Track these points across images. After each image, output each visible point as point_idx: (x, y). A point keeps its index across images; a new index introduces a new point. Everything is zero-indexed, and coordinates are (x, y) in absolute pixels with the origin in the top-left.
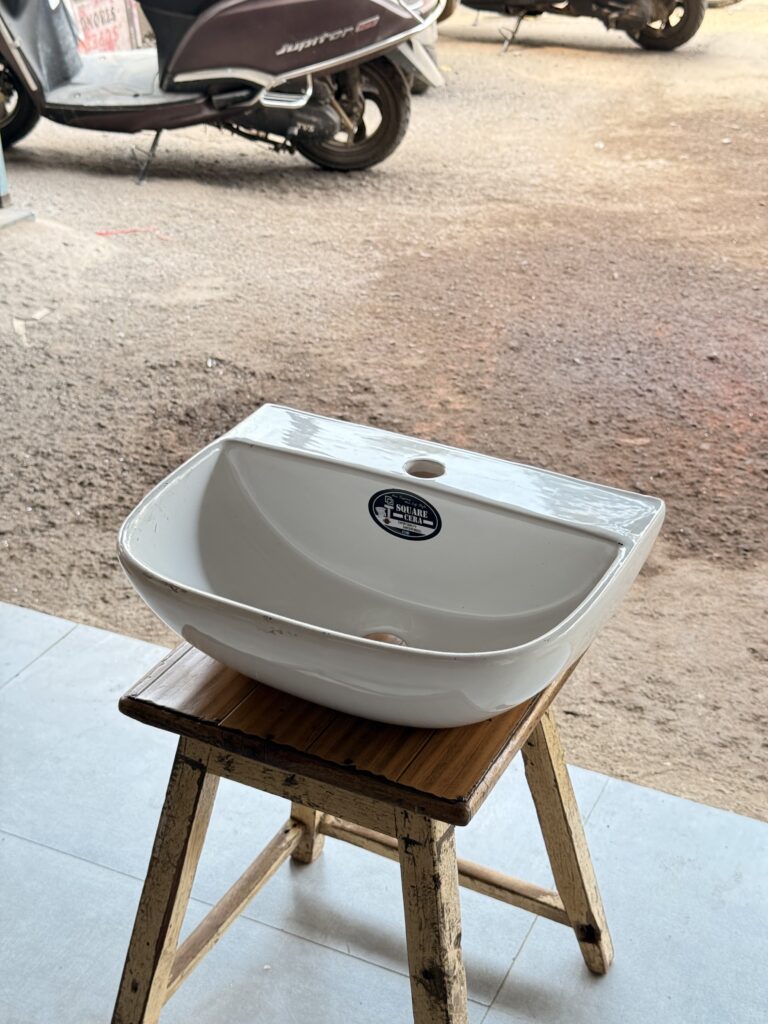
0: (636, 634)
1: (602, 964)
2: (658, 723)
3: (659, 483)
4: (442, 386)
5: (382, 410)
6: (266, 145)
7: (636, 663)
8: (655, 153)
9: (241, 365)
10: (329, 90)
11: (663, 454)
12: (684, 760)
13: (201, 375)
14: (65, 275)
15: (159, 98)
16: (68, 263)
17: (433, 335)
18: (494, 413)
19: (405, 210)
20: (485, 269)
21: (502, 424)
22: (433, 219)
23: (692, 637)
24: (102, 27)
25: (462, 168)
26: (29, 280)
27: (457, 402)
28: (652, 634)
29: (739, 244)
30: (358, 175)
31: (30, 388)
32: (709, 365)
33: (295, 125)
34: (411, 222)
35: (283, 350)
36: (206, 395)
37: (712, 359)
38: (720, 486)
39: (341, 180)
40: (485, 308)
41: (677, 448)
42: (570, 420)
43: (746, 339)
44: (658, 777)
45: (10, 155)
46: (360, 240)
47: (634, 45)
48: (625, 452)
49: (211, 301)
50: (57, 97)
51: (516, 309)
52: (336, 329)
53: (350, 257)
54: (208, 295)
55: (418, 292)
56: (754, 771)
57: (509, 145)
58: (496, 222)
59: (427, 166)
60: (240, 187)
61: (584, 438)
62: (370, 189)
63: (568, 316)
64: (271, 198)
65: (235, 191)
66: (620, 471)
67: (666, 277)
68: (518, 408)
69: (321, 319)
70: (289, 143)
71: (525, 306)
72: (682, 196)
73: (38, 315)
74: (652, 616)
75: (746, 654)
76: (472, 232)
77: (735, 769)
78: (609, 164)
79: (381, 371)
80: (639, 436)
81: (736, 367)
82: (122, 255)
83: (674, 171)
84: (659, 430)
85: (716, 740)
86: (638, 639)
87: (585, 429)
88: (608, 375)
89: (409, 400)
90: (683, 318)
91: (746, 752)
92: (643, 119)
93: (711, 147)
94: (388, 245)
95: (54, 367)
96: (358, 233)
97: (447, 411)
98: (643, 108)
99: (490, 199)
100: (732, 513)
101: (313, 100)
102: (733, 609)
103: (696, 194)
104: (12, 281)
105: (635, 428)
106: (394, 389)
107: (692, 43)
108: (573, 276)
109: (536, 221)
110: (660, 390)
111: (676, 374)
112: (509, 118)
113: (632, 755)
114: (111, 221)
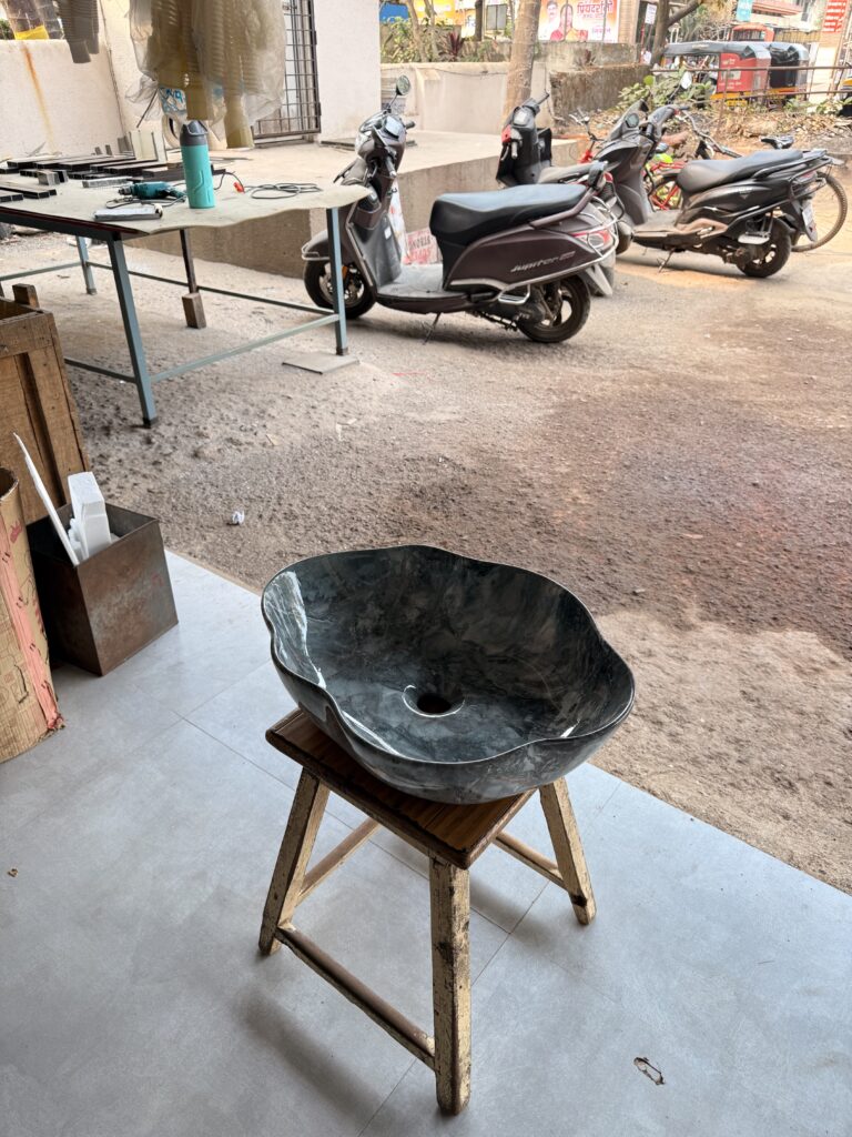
0: (668, 670)
1: (587, 919)
2: (671, 735)
3: (703, 567)
4: (576, 487)
5: (536, 500)
6: (500, 325)
7: (664, 691)
8: (742, 344)
9: (458, 463)
10: (541, 294)
11: (710, 547)
12: (682, 764)
13: (434, 467)
14: (370, 399)
15: (442, 294)
16: (373, 391)
17: (577, 453)
18: (605, 509)
19: (578, 371)
20: (620, 413)
21: (609, 516)
22: (593, 377)
23: (704, 678)
24: (421, 248)
25: (619, 346)
26: (350, 401)
27: (584, 499)
28: (678, 672)
29: (787, 408)
30: (553, 346)
31: (337, 466)
32: (752, 489)
33: (517, 314)
34: (579, 378)
35: (484, 455)
36: (435, 480)
37: (754, 485)
38: (744, 573)
39: (543, 348)
40: (614, 438)
41: (720, 544)
42: (654, 518)
43: (780, 473)
44: (662, 776)
45: (351, 322)
46: (546, 387)
47: (741, 273)
48: (686, 543)
49: (449, 420)
50: (385, 290)
51: (634, 440)
52: (519, 444)
53: (538, 398)
54: (448, 417)
55: (574, 425)
56: (727, 779)
57: (651, 332)
58: (633, 382)
59: (596, 342)
60: (482, 350)
61: (660, 531)
62: (559, 355)
63: (666, 447)
64: (499, 358)
65: (478, 352)
66: (679, 556)
67: (734, 426)
68: (622, 507)
69: (512, 437)
70: (514, 324)
71: (639, 439)
72: (755, 373)
73: (350, 422)
74: (680, 659)
75: (738, 695)
76: (616, 386)
77: (716, 776)
78: (711, 349)
79: (541, 474)
80: (697, 533)
81: (769, 492)
82: (405, 388)
83: (753, 356)
84: (710, 530)
85: (707, 753)
86: (668, 674)
87: (662, 524)
88: (684, 490)
89: (554, 495)
90: (740, 455)
91: (725, 765)
92: (738, 321)
93: (779, 342)
94: (562, 392)
95: (352, 455)
96: (546, 383)
97: (576, 504)
98: (740, 314)
99: (632, 366)
100: (749, 593)
101: (528, 300)
102: (736, 662)
103: (762, 373)
104: (341, 400)
105: (695, 527)
106: (546, 487)
107: (779, 274)
108: (674, 421)
109: (657, 382)
110: (716, 502)
111: (728, 492)
112: (655, 314)
113: (648, 756)
114: (404, 367)
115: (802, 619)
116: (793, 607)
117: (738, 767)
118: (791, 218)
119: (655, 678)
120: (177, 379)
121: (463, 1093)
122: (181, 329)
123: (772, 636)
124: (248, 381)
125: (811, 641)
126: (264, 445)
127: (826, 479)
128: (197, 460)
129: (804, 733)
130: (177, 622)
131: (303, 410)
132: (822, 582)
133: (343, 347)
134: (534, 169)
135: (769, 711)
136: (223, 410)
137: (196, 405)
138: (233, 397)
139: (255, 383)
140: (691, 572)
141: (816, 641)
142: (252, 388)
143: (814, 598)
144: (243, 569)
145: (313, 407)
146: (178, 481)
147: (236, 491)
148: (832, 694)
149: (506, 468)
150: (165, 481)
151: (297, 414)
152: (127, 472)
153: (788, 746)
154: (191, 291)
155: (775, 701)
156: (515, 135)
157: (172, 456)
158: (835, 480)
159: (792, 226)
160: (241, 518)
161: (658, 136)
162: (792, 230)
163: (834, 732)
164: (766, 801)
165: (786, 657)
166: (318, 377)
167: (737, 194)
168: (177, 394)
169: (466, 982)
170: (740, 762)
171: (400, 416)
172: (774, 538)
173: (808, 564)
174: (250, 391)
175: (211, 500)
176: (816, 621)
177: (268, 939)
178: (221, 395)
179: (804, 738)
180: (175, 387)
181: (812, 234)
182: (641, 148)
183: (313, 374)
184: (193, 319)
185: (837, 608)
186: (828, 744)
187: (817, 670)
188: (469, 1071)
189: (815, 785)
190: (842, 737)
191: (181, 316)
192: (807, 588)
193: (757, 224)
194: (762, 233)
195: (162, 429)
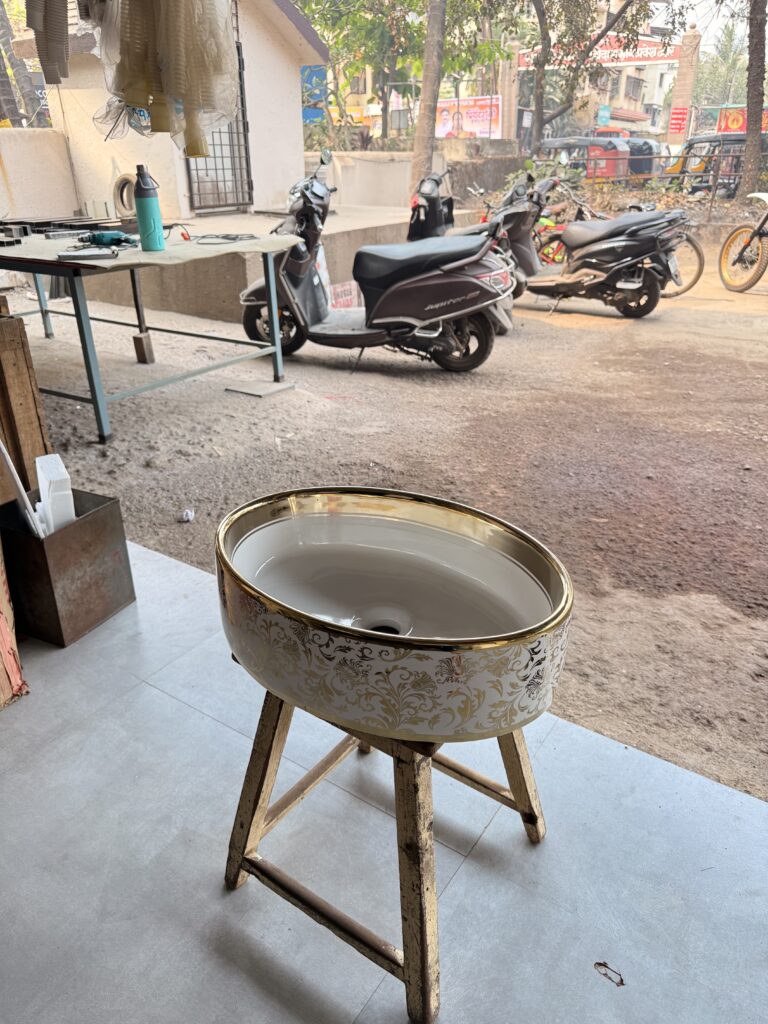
0: (589, 630)
1: (538, 838)
2: (597, 685)
3: (611, 545)
4: (494, 483)
5: (458, 494)
6: (417, 357)
7: (587, 648)
8: (626, 368)
9: (387, 466)
10: (451, 329)
11: (615, 528)
12: (610, 709)
13: (366, 470)
14: (305, 417)
15: (365, 331)
16: (308, 411)
17: (492, 456)
18: (520, 500)
19: (486, 392)
20: (526, 424)
21: (524, 506)
22: (501, 397)
23: (622, 636)
24: (344, 298)
25: (520, 373)
26: (287, 418)
27: (501, 493)
28: (598, 632)
29: (670, 417)
30: (463, 373)
31: (278, 472)
32: (647, 481)
33: (431, 346)
34: (488, 398)
35: (411, 460)
37: (649, 478)
38: (648, 549)
39: (455, 376)
40: (523, 444)
41: (624, 526)
42: (563, 506)
43: (670, 468)
44: (593, 719)
45: (286, 358)
46: (460, 406)
47: (620, 314)
48: (594, 526)
49: (377, 433)
50: (315, 329)
51: (540, 445)
52: (440, 450)
53: (454, 415)
54: (376, 430)
55: (487, 434)
56: (652, 720)
57: (547, 361)
58: (535, 400)
59: (501, 371)
60: (402, 377)
61: (570, 516)
62: (469, 381)
63: (568, 450)
64: (417, 383)
65: (399, 379)
66: (589, 536)
67: (627, 432)
68: (534, 498)
69: (434, 445)
70: (428, 356)
71: (544, 444)
72: (640, 391)
73: (288, 436)
74: (599, 621)
75: (654, 648)
76: (521, 404)
77: (641, 717)
78: (601, 373)
79: (461, 474)
80: (602, 518)
81: (662, 483)
82: (336, 409)
83: (636, 378)
84: (614, 515)
85: (631, 698)
86: (589, 634)
87: (571, 511)
88: (588, 483)
89: (474, 490)
90: (634, 455)
91: (649, 708)
92: (621, 351)
93: (658, 367)
95: (291, 462)
96: (460, 402)
97: (494, 497)
98: (622, 346)
99: (533, 388)
100: (654, 565)
101: (442, 334)
102: (648, 621)
103: (648, 390)
104: (280, 418)
105: (600, 513)
106: (467, 484)
107: (652, 314)
108: (573, 429)
109: (556, 400)
110: (617, 493)
111: (627, 485)
112: (548, 348)
113: (579, 703)
114: (335, 392)
115: (703, 584)
116: (694, 575)
117: (660, 709)
118: (659, 268)
119: (577, 637)
120: (128, 404)
121: (433, 1003)
122: (132, 364)
123: (679, 599)
124: (195, 404)
125: (713, 602)
126: (211, 456)
127: (710, 471)
128: (149, 469)
129: (715, 677)
130: (134, 599)
131: (245, 427)
132: (717, 554)
133: (280, 374)
134: (439, 230)
135: (682, 660)
136: (172, 428)
137: (147, 424)
138: (181, 417)
139: (200, 406)
140: (601, 549)
141: (717, 601)
142: (198, 410)
143: (712, 567)
144: (194, 559)
145: (254, 424)
146: (131, 487)
147: (186, 494)
148: (737, 645)
149: (430, 470)
150: (119, 487)
151: (240, 430)
152: (84, 481)
153: (702, 689)
154: (141, 331)
155: (688, 653)
156: (422, 202)
157: (126, 466)
158: (717, 472)
159: (660, 274)
160: (191, 515)
161: (544, 202)
162: (661, 277)
163: (742, 676)
164: (689, 736)
165: (692, 615)
166: (258, 400)
167: (613, 249)
168: (129, 416)
169: (432, 884)
170: (661, 705)
171: (333, 430)
172: (671, 520)
173: (703, 540)
174: (196, 412)
175: (163, 502)
176: (715, 586)
177: (234, 871)
178: (170, 416)
179: (716, 682)
180: (127, 411)
181: (677, 280)
182: (530, 212)
183: (253, 398)
184: (143, 355)
185: (733, 575)
186: (739, 687)
187: (721, 626)
188: (438, 980)
189: (731, 722)
190: (750, 680)
191: (132, 354)
192: (705, 559)
193: (631, 272)
194: (636, 280)
195: (116, 444)
